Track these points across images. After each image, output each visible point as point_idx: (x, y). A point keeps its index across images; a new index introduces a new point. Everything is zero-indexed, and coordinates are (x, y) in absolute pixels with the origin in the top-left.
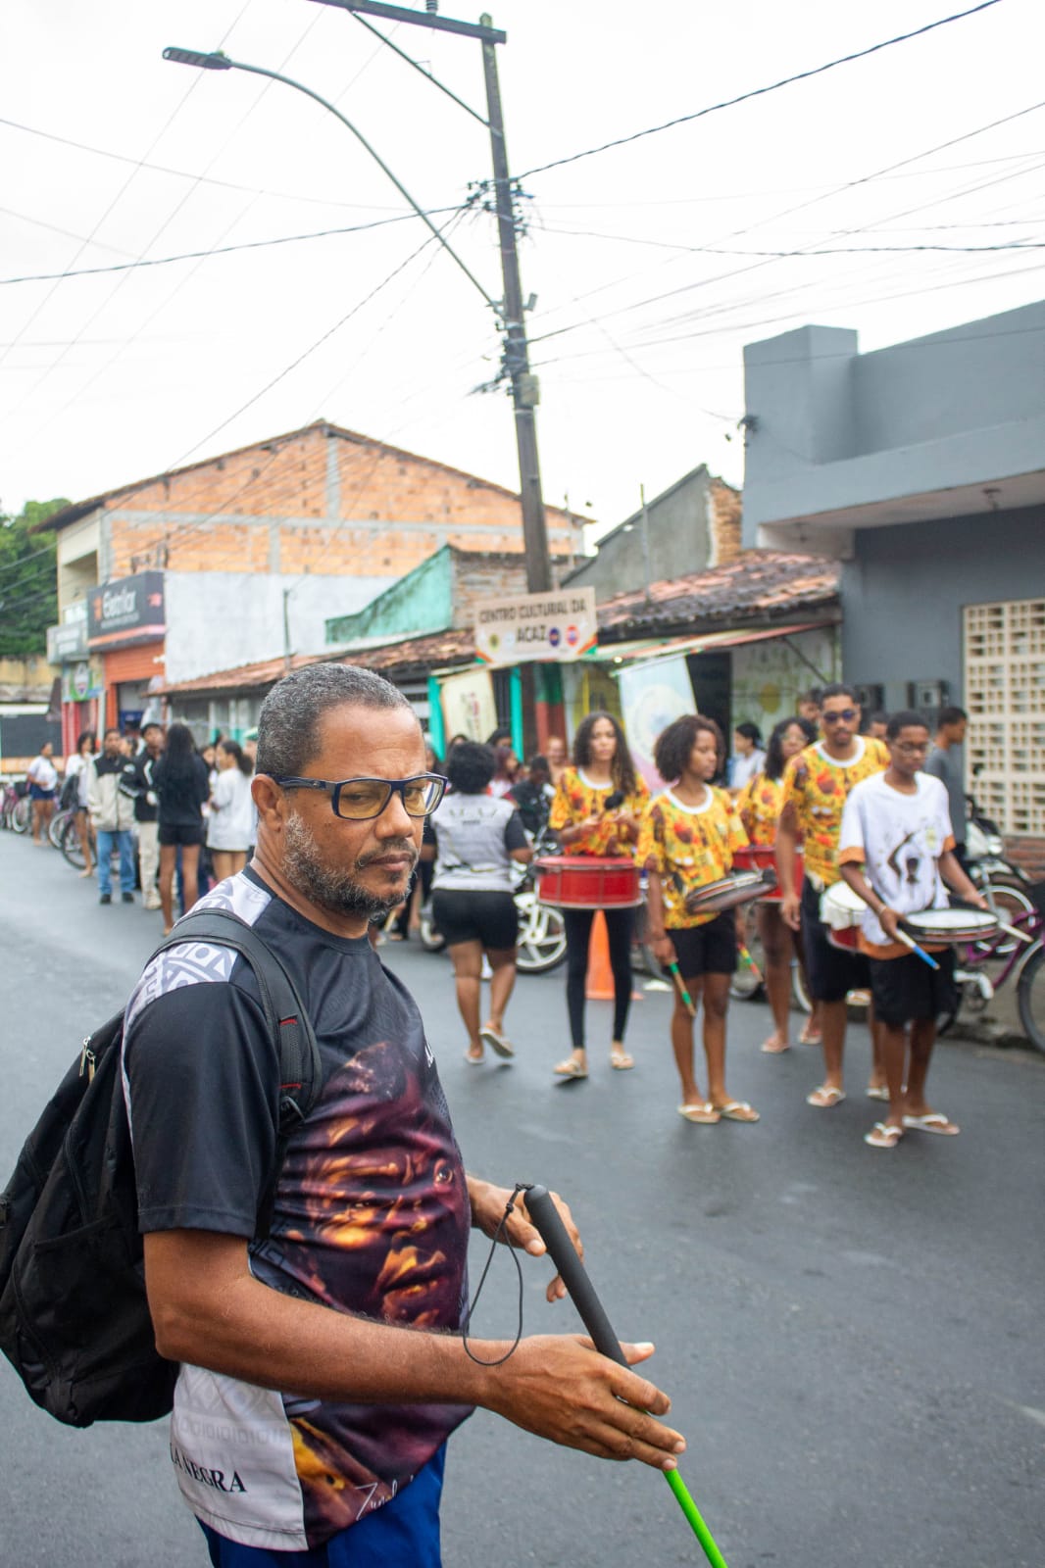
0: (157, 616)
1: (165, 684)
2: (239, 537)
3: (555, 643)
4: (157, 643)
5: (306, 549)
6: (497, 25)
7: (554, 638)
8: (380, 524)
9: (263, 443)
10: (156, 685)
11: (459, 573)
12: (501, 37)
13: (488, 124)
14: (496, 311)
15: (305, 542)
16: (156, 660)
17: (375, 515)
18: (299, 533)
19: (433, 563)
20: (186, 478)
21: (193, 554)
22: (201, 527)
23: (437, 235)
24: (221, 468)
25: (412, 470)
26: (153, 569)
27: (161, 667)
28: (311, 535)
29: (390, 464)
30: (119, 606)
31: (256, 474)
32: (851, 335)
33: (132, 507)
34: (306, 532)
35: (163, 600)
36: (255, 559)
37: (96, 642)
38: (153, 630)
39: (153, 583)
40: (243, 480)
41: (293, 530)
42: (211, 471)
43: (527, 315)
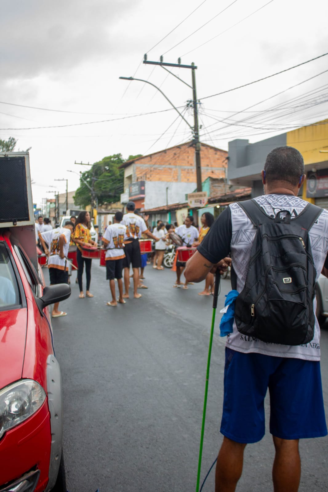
0: (143, 192)
1: (144, 210)
2: (170, 171)
3: (201, 203)
4: (142, 199)
5: (188, 175)
6: (195, 65)
7: (201, 202)
8: (209, 168)
9: (177, 146)
10: (142, 210)
11: (212, 184)
12: (196, 68)
13: (192, 88)
14: (192, 129)
15: (188, 173)
16: (142, 203)
17: (208, 166)
18: (187, 170)
19: (207, 181)
20: (156, 155)
21: (157, 176)
22: (159, 168)
23: (180, 115)
24: (165, 153)
25: (219, 153)
26: (143, 180)
27: (143, 205)
28: (190, 171)
29: (211, 151)
30: (135, 189)
31: (175, 154)
32: (247, 141)
33: (141, 163)
34: (188, 170)
35: (145, 188)
36: (174, 177)
37: (131, 198)
38: (142, 196)
39: (143, 184)
40: (172, 156)
41: (184, 170)
42: (163, 154)
43: (199, 130)
